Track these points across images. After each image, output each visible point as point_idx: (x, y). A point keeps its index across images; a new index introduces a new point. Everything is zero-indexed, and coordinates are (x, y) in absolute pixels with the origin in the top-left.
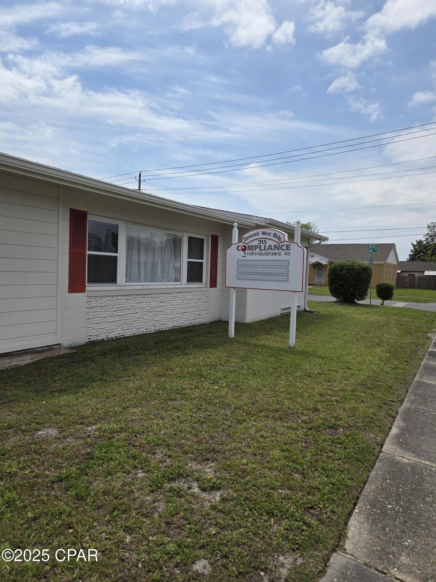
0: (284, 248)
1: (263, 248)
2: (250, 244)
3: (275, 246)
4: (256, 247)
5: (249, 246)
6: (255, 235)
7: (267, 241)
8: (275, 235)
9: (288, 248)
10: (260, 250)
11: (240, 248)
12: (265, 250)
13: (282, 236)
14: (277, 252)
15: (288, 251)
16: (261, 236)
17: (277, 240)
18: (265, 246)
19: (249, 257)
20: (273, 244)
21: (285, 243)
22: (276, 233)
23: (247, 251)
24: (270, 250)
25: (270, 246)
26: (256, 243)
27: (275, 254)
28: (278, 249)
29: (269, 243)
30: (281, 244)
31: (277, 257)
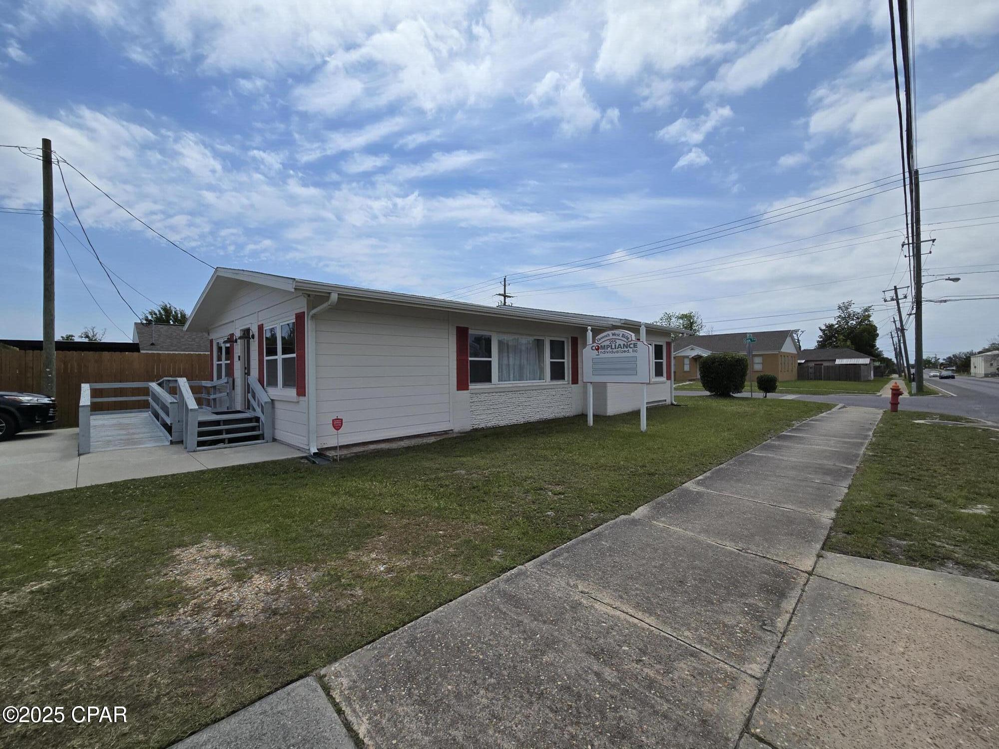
0: (632, 346)
1: (613, 347)
2: (603, 344)
3: (624, 345)
4: (608, 346)
5: (601, 346)
6: (606, 336)
7: (617, 341)
8: (623, 336)
9: (635, 345)
10: (612, 349)
11: (594, 348)
12: (615, 348)
13: (629, 336)
14: (626, 349)
15: (635, 349)
16: (611, 337)
17: (625, 340)
18: (615, 345)
19: (602, 356)
20: (622, 343)
21: (632, 342)
22: (624, 333)
23: (600, 351)
24: (620, 349)
25: (619, 345)
26: (608, 343)
27: (625, 351)
28: (627, 348)
29: (618, 342)
30: (629, 343)
31: (626, 354)
